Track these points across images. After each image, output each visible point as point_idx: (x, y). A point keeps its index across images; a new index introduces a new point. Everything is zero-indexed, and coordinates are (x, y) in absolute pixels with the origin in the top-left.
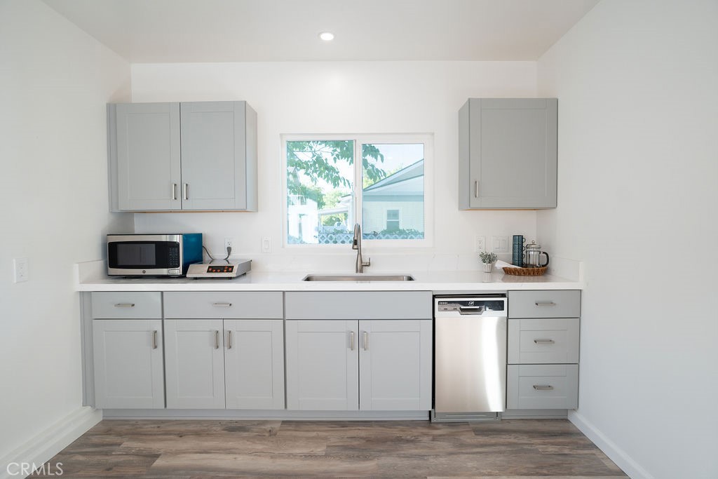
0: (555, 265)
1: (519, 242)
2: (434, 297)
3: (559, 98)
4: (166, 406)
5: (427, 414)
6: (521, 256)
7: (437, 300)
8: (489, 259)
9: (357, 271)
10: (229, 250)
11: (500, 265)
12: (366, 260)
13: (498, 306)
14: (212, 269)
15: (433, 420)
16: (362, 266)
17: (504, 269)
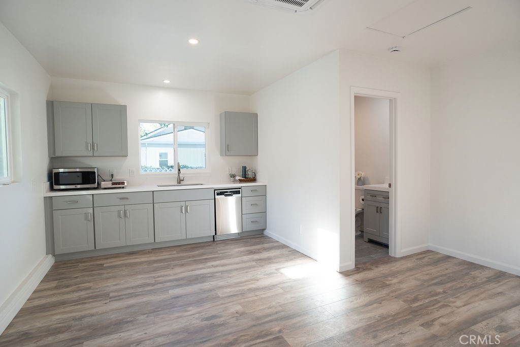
0: (258, 177)
1: (244, 169)
2: (215, 190)
3: (258, 113)
4: (95, 248)
5: (213, 238)
6: (245, 174)
7: (216, 191)
8: (233, 176)
9: (178, 183)
10: (112, 175)
11: (238, 178)
12: (181, 178)
13: (238, 192)
14: (113, 184)
15: (215, 240)
16: (180, 181)
17: (239, 180)
